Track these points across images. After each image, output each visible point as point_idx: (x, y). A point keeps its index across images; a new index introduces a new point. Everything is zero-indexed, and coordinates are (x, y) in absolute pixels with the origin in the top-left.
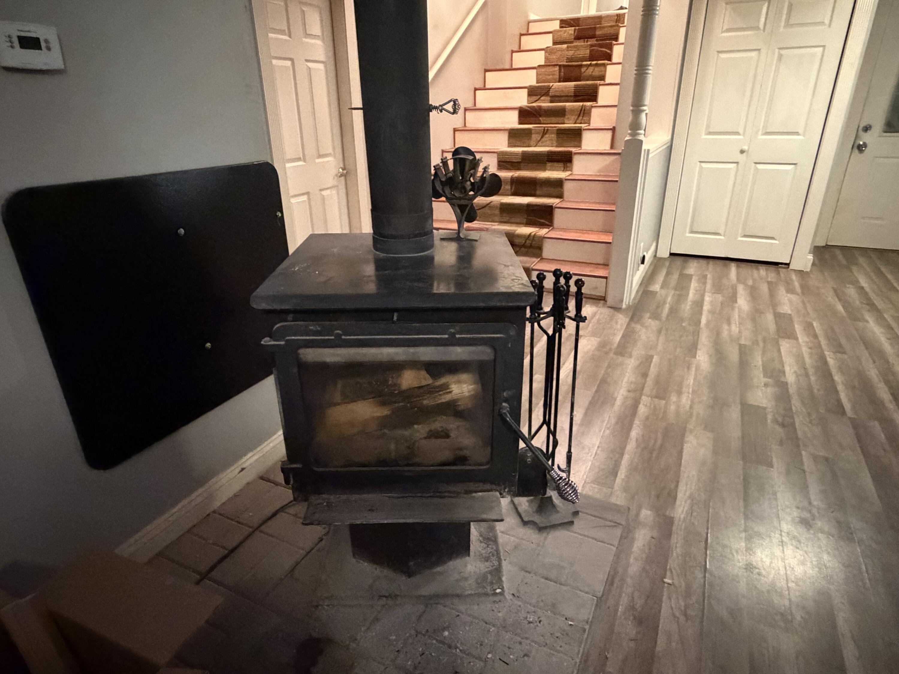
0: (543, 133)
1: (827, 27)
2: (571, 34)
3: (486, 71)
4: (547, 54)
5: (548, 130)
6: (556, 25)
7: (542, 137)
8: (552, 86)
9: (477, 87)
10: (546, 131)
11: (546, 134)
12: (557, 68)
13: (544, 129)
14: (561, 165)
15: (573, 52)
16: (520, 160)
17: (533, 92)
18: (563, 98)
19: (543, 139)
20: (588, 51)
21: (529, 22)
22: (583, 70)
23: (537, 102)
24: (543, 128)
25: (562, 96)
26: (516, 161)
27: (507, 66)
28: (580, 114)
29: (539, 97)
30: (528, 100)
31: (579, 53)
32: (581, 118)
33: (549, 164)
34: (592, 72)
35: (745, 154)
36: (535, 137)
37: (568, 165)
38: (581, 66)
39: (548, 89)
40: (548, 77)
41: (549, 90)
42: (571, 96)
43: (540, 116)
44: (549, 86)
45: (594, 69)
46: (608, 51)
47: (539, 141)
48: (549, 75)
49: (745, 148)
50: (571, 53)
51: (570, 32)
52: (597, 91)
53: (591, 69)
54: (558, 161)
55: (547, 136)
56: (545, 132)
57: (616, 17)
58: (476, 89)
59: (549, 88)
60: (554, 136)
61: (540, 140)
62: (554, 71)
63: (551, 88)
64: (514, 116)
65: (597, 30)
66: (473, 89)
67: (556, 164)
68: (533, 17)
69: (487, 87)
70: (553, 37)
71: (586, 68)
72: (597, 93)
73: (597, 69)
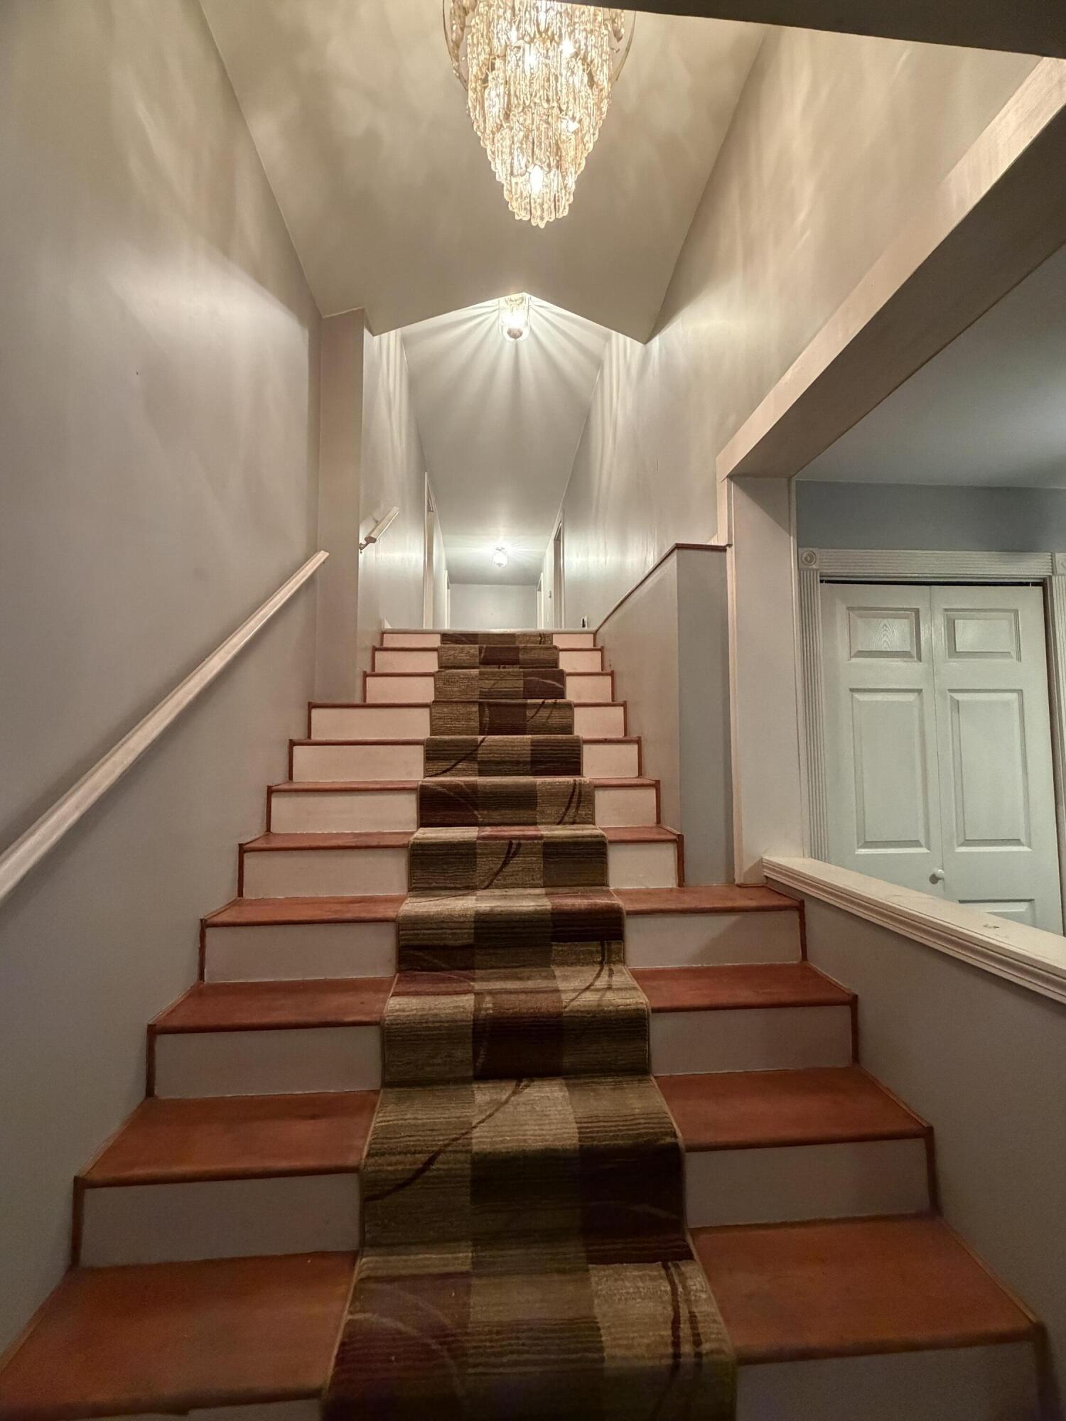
0: (509, 852)
1: (1015, 660)
2: (473, 656)
3: (312, 706)
4: (440, 684)
5: (519, 845)
6: (435, 641)
7: (505, 864)
8: (482, 742)
9: (295, 738)
10: (514, 846)
11: (515, 854)
12: (475, 709)
13: (511, 844)
14: (594, 946)
15: (492, 682)
16: (471, 941)
17: (435, 754)
18: (505, 767)
19: (508, 869)
20: (520, 683)
21: (383, 633)
22: (529, 713)
23: (448, 773)
24: (507, 841)
25: (505, 762)
26: (459, 943)
27: (358, 701)
28: (570, 802)
29: (453, 762)
30: (426, 770)
31: (504, 685)
32: (572, 811)
33: (557, 948)
34: (548, 717)
35: (940, 883)
36: (485, 865)
37: (614, 946)
38: (525, 706)
39: (473, 748)
40: (457, 724)
41: (476, 750)
42: (525, 763)
43: (476, 807)
44: (475, 741)
45: (551, 713)
46: (558, 685)
47: (497, 874)
48: (457, 720)
49: (940, 871)
50: (487, 684)
51: (472, 651)
52: (579, 754)
53: (544, 713)
54: (583, 937)
55: (516, 860)
56: (512, 851)
57: (540, 638)
58: (292, 744)
59: (477, 746)
60: (536, 862)
61: (501, 870)
62: (469, 713)
63: (480, 745)
64: (407, 807)
65: (521, 653)
66: (287, 743)
67: (581, 947)
68: (387, 626)
69: (315, 737)
70: (439, 658)
71: (536, 710)
72: (579, 758)
73: (556, 713)
